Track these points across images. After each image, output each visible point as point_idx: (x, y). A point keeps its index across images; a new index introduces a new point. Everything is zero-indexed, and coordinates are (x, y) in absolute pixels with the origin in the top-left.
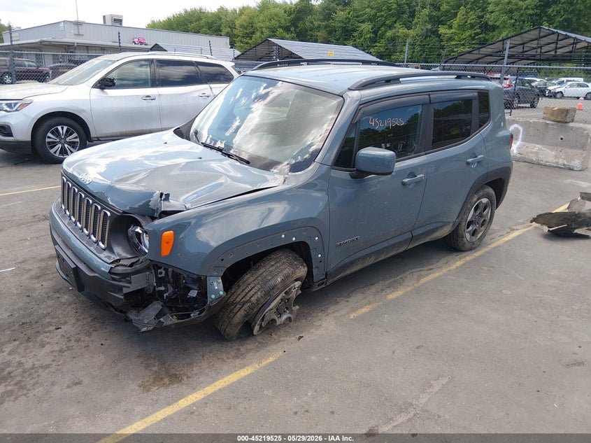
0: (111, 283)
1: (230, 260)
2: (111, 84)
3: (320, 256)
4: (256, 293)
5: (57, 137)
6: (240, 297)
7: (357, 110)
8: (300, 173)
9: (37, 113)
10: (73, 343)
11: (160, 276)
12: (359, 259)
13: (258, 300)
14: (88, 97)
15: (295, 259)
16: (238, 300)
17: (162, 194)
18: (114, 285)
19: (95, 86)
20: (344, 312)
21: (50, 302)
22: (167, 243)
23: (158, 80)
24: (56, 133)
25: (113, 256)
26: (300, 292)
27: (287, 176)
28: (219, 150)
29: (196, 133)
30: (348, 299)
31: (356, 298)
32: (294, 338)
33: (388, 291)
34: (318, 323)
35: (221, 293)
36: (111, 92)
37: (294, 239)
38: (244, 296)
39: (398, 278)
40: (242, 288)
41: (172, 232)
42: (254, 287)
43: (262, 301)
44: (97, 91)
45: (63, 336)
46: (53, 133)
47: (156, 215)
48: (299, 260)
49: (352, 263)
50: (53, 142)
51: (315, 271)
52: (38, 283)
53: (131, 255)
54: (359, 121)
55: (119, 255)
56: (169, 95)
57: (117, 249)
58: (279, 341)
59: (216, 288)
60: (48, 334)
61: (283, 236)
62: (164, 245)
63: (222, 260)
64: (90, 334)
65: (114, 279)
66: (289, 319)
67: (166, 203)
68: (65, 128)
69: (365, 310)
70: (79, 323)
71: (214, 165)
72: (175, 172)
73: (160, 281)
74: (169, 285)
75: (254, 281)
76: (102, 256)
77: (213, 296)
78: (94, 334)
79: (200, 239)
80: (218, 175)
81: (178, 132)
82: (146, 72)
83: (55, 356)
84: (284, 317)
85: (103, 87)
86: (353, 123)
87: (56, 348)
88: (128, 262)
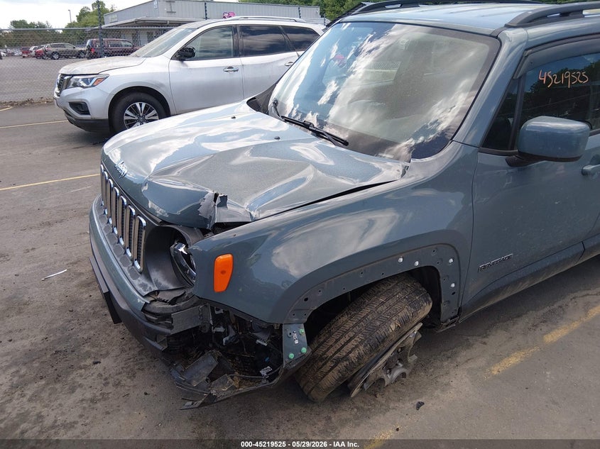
0: (146, 327)
1: (319, 299)
2: (190, 54)
3: (453, 285)
4: (357, 346)
5: (136, 114)
6: (332, 351)
7: (522, 58)
8: (428, 159)
9: (113, 89)
10: (110, 389)
11: (216, 312)
12: (507, 285)
13: (359, 357)
14: (166, 70)
15: (416, 292)
16: (329, 354)
17: (216, 195)
18: (148, 329)
19: (174, 57)
20: (481, 362)
21: (94, 322)
22: (223, 272)
23: (242, 51)
24: (134, 110)
25: (149, 285)
26: (420, 336)
27: (408, 164)
28: (306, 126)
29: (276, 103)
30: (485, 340)
31: (497, 338)
32: (409, 405)
33: (544, 327)
34: (444, 380)
35: (304, 350)
36: (191, 64)
37: (417, 263)
38: (339, 350)
39: (556, 306)
40: (335, 337)
41: (230, 256)
42: (354, 337)
43: (366, 359)
44: (176, 63)
45: (100, 375)
46: (131, 110)
47: (209, 227)
48: (421, 292)
49: (497, 292)
50: (131, 121)
51: (443, 307)
52: (86, 292)
53: (174, 284)
54: (524, 75)
55: (157, 284)
56: (252, 65)
57: (156, 275)
58: (387, 410)
59: (297, 342)
60: (83, 370)
61: (401, 260)
62: (218, 276)
63: (306, 300)
64: (134, 376)
65: (149, 321)
66: (403, 375)
67: (222, 210)
68: (144, 105)
69: (513, 360)
70: (124, 356)
71: (298, 148)
72: (239, 160)
73: (218, 320)
74: (230, 327)
75: (353, 327)
76: (136, 282)
77: (292, 356)
78: (139, 374)
79: (277, 265)
80: (303, 163)
81: (254, 104)
82: (229, 43)
83: (84, 408)
84: (396, 373)
85: (183, 58)
86: (515, 79)
87: (88, 395)
88: (168, 296)
